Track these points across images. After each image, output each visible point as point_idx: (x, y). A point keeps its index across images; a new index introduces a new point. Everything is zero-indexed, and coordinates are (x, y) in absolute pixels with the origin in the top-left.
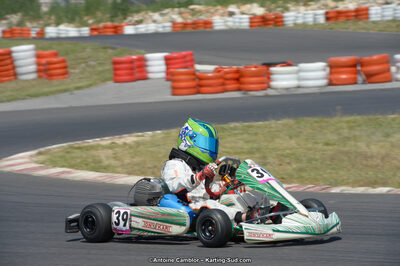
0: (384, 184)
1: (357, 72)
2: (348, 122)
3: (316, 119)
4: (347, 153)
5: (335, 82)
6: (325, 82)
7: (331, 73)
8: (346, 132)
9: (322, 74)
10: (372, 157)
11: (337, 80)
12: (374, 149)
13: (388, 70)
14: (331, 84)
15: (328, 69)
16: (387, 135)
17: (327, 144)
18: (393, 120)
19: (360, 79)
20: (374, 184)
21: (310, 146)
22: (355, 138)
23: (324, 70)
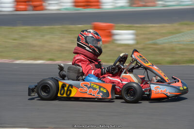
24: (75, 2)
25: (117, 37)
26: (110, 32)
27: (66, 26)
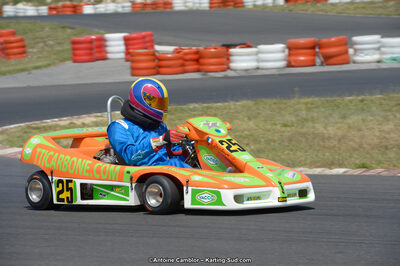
0: (341, 166)
1: (315, 54)
2: (306, 104)
3: (274, 101)
4: (304, 135)
5: (293, 64)
6: (283, 63)
7: (290, 55)
8: (304, 113)
9: (281, 55)
10: (329, 138)
11: (295, 61)
12: (331, 130)
13: (347, 52)
14: (289, 65)
15: (287, 51)
16: (344, 117)
17: (285, 125)
18: (351, 101)
19: (318, 61)
20: (331, 165)
21: (269, 127)
22: (313, 120)
23: (284, 52)
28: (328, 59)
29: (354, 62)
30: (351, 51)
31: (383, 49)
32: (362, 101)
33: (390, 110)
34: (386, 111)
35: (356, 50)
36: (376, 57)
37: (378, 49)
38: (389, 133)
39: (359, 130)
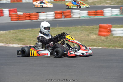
1: (62, 15)
2: (60, 29)
6: (53, 18)
7: (55, 15)
9: (53, 15)
11: (57, 17)
13: (71, 15)
14: (55, 18)
15: (55, 14)
18: (72, 28)
19: (63, 17)
23: (53, 14)
24: (88, 13)
25: (113, 32)
26: (110, 29)
27: (83, 26)
28: (66, 16)
29: (73, 17)
30: (72, 14)
31: (80, 14)
32: (75, 28)
33: (82, 31)
34: (81, 31)
35: (73, 14)
36: (79, 16)
37: (79, 14)
38: (82, 37)
39: (75, 36)
